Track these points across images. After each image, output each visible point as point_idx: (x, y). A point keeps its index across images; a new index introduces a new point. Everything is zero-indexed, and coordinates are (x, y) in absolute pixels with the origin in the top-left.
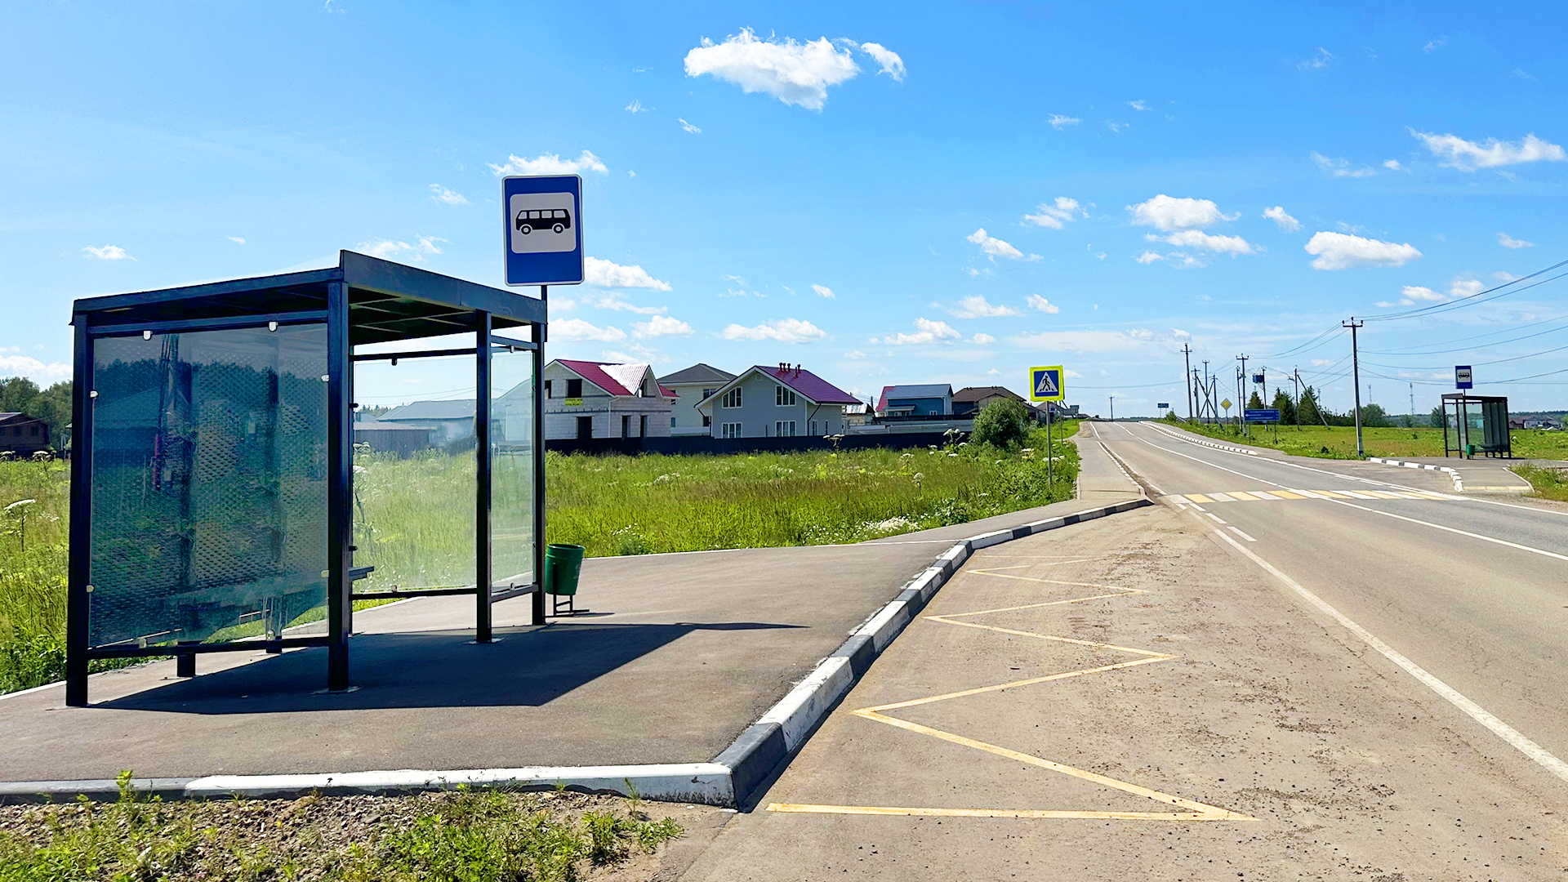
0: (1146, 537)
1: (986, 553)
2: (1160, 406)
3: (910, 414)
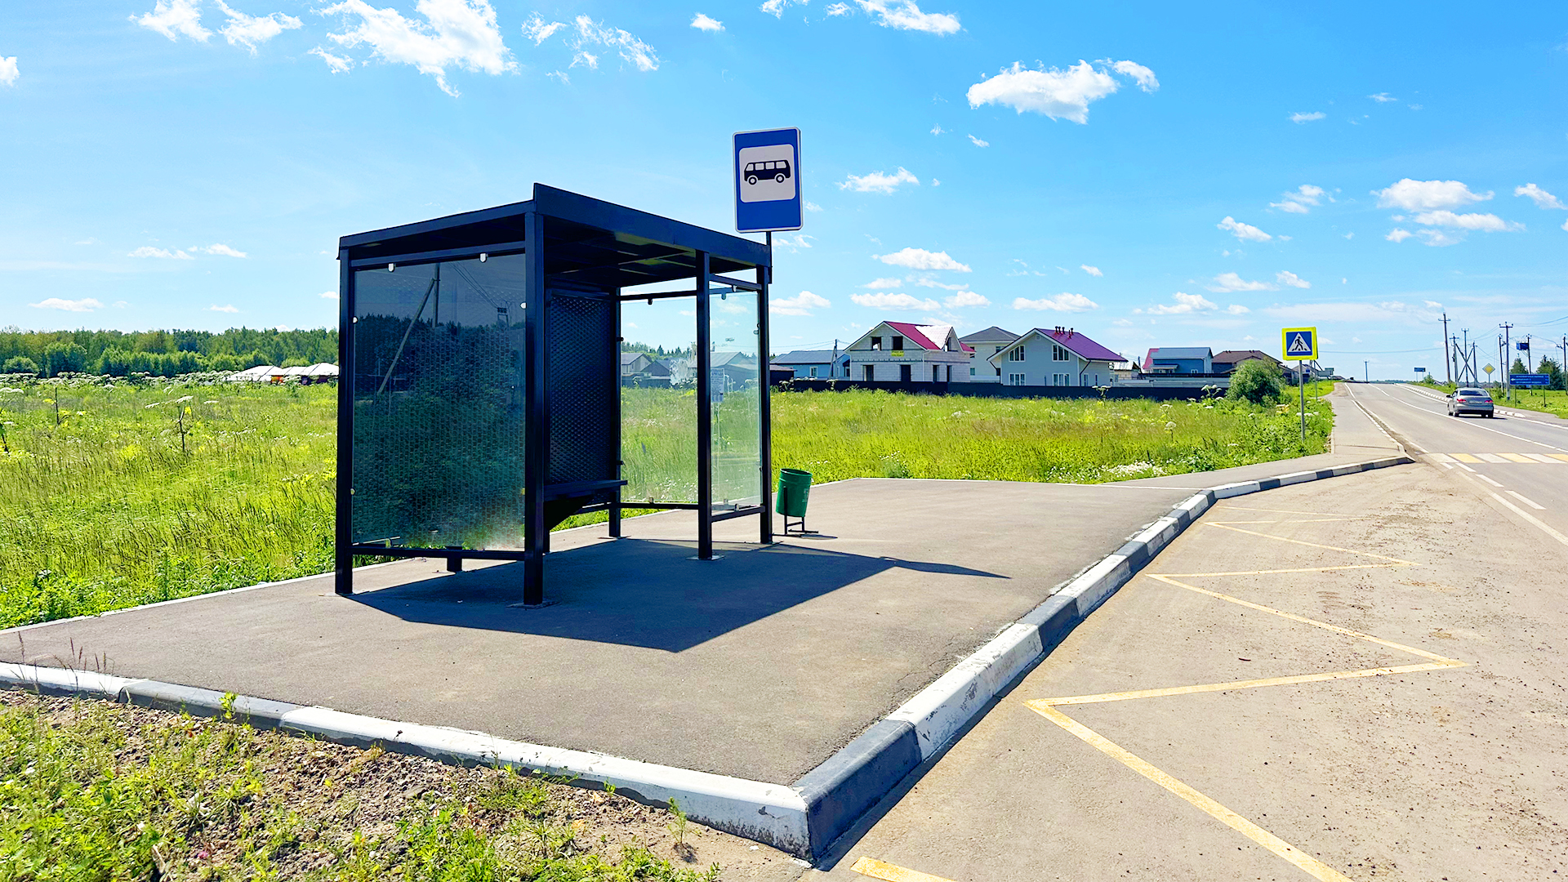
0: (1410, 498)
1: (1229, 504)
2: (1417, 370)
3: (1174, 372)
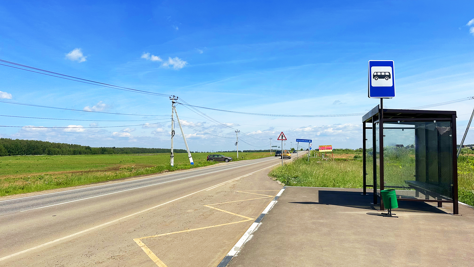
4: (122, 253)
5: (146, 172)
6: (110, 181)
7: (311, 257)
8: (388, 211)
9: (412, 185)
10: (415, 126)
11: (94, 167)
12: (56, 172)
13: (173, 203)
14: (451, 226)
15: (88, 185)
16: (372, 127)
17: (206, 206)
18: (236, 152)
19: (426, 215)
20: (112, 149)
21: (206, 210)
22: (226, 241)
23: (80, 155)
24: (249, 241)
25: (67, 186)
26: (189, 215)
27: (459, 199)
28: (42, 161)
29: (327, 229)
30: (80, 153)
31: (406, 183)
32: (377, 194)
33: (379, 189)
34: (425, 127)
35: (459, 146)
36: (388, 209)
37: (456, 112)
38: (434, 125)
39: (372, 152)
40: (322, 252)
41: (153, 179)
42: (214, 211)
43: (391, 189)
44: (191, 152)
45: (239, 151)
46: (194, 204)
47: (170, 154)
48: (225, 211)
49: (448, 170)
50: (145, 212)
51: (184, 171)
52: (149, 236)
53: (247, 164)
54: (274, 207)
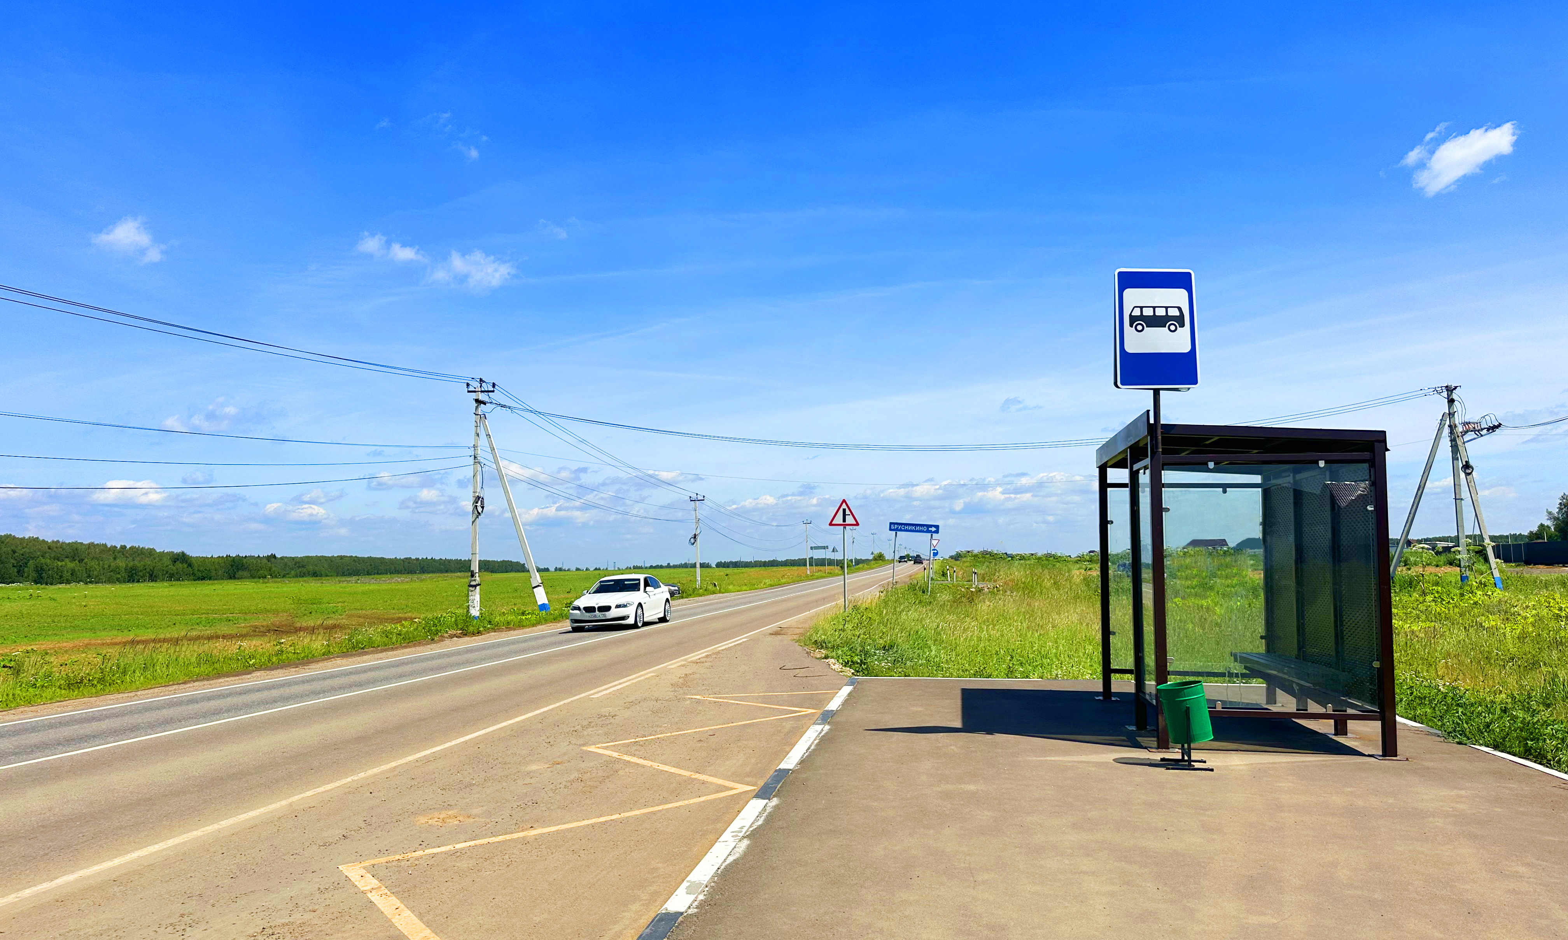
4: (298, 916)
5: (385, 639)
6: (257, 670)
7: (939, 906)
8: (1180, 751)
9: (1256, 667)
10: (1264, 479)
11: (203, 623)
12: (65, 644)
13: (477, 742)
14: (1376, 795)
15: (182, 686)
16: (1127, 480)
17: (592, 749)
18: (694, 566)
19: (1300, 762)
20: (265, 561)
21: (592, 764)
22: (660, 865)
23: (151, 584)
24: (736, 862)
25: (104, 690)
26: (532, 781)
27: (1399, 709)
28: (13, 605)
29: (989, 814)
30: (153, 577)
31: (1236, 660)
32: (1147, 697)
33: (1154, 683)
34: (1292, 482)
35: (1397, 542)
36: (1183, 746)
37: (1384, 432)
38: (1320, 476)
39: (1128, 561)
40: (974, 889)
41: (407, 664)
42: (616, 766)
43: (1191, 679)
44: (539, 570)
45: (702, 566)
46: (552, 743)
47: (467, 577)
48: (655, 765)
49: (1364, 618)
50: (383, 773)
51: (516, 632)
52: (395, 853)
53: (730, 607)
54: (817, 745)
